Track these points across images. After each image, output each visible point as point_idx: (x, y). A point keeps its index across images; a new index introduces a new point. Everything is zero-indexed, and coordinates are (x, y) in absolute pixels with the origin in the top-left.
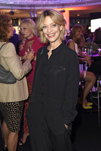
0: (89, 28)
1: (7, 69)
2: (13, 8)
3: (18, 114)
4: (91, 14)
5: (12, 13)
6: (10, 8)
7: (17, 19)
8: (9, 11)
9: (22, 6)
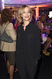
0: (49, 16)
1: (9, 35)
2: (12, 6)
3: (14, 57)
4: (49, 9)
5: (11, 8)
6: (10, 6)
7: (14, 12)
8: (10, 7)
9: (16, 5)
